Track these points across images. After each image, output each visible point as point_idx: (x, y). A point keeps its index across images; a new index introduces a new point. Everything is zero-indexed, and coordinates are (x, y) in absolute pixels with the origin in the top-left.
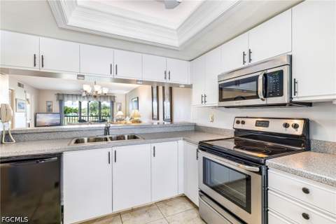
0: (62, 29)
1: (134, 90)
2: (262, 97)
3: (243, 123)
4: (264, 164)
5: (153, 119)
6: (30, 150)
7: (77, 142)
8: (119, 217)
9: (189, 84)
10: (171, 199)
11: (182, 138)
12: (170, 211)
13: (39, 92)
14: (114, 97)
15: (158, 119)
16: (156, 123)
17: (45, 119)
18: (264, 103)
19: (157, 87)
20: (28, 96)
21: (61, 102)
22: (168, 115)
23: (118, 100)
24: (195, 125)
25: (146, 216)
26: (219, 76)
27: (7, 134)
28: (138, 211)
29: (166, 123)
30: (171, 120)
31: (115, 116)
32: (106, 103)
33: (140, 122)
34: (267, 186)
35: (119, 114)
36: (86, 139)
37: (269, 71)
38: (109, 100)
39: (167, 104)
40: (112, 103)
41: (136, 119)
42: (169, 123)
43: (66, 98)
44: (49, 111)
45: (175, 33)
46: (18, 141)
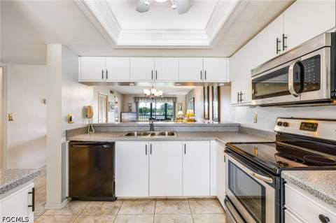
0: (115, 49)
1: (192, 91)
2: (294, 93)
3: (286, 125)
4: (279, 175)
5: (205, 118)
6: (102, 138)
7: (129, 135)
8: (154, 202)
9: (228, 81)
10: (204, 199)
11: (214, 138)
12: (199, 210)
13: (124, 96)
14: (176, 98)
15: (209, 119)
16: (206, 122)
17: (127, 117)
18: (298, 99)
19: (208, 87)
20: (117, 100)
21: (137, 103)
22: (216, 116)
23: (178, 101)
24: (239, 126)
25: (176, 207)
26: (252, 71)
27: (91, 127)
28: (171, 202)
29: (215, 123)
30: (219, 120)
31: (176, 115)
32: (171, 103)
33: (195, 121)
34: (284, 204)
35: (180, 113)
36: (136, 133)
37: (303, 59)
38: (172, 101)
39: (216, 103)
40: (175, 103)
41: (190, 118)
42: (217, 123)
43: (140, 101)
44: (130, 111)
45: (204, 32)
46: (96, 132)
